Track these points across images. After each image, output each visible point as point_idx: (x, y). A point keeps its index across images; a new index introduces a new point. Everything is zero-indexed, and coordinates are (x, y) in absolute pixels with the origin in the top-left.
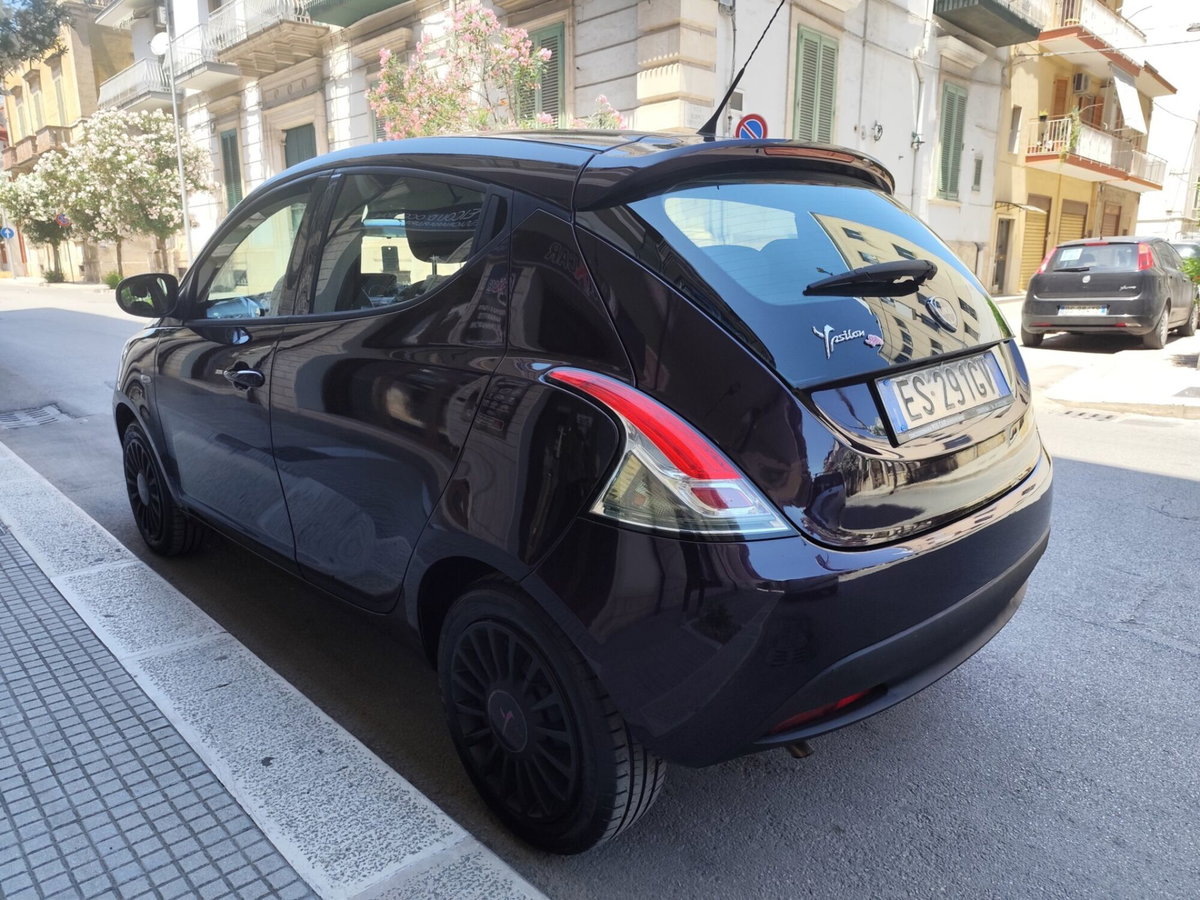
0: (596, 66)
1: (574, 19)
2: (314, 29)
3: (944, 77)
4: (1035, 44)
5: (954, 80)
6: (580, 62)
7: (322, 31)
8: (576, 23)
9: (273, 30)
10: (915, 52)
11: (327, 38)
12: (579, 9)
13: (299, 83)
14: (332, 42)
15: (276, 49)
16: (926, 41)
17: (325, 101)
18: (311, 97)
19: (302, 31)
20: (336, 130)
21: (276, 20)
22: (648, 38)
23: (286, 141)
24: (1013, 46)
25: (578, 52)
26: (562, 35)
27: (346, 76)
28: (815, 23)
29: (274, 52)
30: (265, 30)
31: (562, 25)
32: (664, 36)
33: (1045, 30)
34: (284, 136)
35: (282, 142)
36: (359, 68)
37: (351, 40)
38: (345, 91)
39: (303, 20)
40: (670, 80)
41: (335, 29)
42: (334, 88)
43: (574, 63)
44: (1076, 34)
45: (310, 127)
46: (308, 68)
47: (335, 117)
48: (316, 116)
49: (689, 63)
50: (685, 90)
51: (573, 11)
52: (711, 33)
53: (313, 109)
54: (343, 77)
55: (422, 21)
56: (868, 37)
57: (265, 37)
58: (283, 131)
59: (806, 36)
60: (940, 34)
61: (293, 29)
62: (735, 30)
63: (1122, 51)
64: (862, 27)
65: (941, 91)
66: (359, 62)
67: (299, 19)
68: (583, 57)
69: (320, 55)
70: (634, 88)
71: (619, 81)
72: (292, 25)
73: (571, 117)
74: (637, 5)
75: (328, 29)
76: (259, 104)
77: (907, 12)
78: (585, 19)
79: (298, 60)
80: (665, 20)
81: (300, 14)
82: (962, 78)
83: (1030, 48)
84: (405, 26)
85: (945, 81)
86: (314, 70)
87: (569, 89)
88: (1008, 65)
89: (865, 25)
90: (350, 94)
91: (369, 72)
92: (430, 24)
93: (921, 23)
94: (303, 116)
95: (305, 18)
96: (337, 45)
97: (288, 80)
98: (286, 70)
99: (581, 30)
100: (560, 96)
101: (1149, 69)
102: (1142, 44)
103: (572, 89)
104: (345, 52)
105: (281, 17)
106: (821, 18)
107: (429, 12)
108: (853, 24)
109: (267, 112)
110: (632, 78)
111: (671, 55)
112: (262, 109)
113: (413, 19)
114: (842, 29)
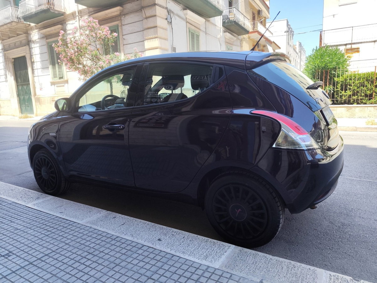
0: (130, 38)
1: (121, 24)
2: (24, 24)
3: (226, 44)
4: (247, 35)
5: (229, 44)
6: (124, 37)
7: (28, 25)
8: (122, 25)
9: (8, 25)
10: (219, 36)
11: (30, 27)
12: (123, 21)
13: (19, 42)
14: (32, 29)
15: (10, 31)
16: (221, 34)
17: (30, 49)
18: (24, 47)
19: (20, 25)
20: (34, 58)
21: (10, 21)
22: (147, 30)
23: (14, 62)
24: (242, 36)
25: (123, 34)
26: (118, 29)
27: (38, 40)
28: (193, 28)
29: (9, 32)
30: (5, 24)
31: (118, 26)
32: (152, 30)
33: (250, 31)
34: (13, 60)
35: (12, 62)
36: (43, 38)
37: (39, 28)
38: (38, 45)
39: (20, 21)
40: (155, 43)
41: (33, 25)
42: (33, 44)
43: (123, 37)
44: (257, 33)
45: (24, 58)
46: (23, 37)
47: (34, 54)
48: (26, 54)
49: (160, 38)
50: (160, 46)
51: (121, 21)
52: (166, 29)
53: (25, 51)
54: (37, 40)
55: (67, 23)
56: (207, 32)
57: (5, 27)
58: (13, 59)
59: (191, 31)
60: (225, 32)
61: (17, 24)
62: (172, 29)
63: (268, 38)
64: (205, 29)
65: (226, 47)
66: (42, 36)
67: (19, 21)
68: (125, 36)
69: (27, 33)
70: (144, 45)
71: (138, 43)
72: (16, 23)
73: (123, 54)
74: (142, 20)
75: (30, 25)
76: (2, 49)
77: (216, 25)
78: (125, 24)
79: (18, 35)
80: (152, 25)
81: (19, 19)
82: (231, 44)
83: (246, 36)
84: (60, 24)
85: (227, 45)
86: (25, 38)
87: (121, 45)
88: (241, 40)
89: (206, 28)
90: (40, 46)
91: (47, 39)
92: (69, 24)
93: (219, 29)
94: (21, 53)
95: (21, 21)
96: (34, 30)
97: (14, 41)
98: (14, 38)
99: (124, 27)
100: (118, 47)
101: (274, 42)
102: (272, 35)
103: (122, 45)
104: (37, 32)
105: (12, 20)
106: (194, 26)
107: (69, 20)
108: (203, 28)
109: (6, 52)
110: (143, 42)
111: (155, 36)
112: (4, 51)
113: (63, 22)
114: (200, 30)
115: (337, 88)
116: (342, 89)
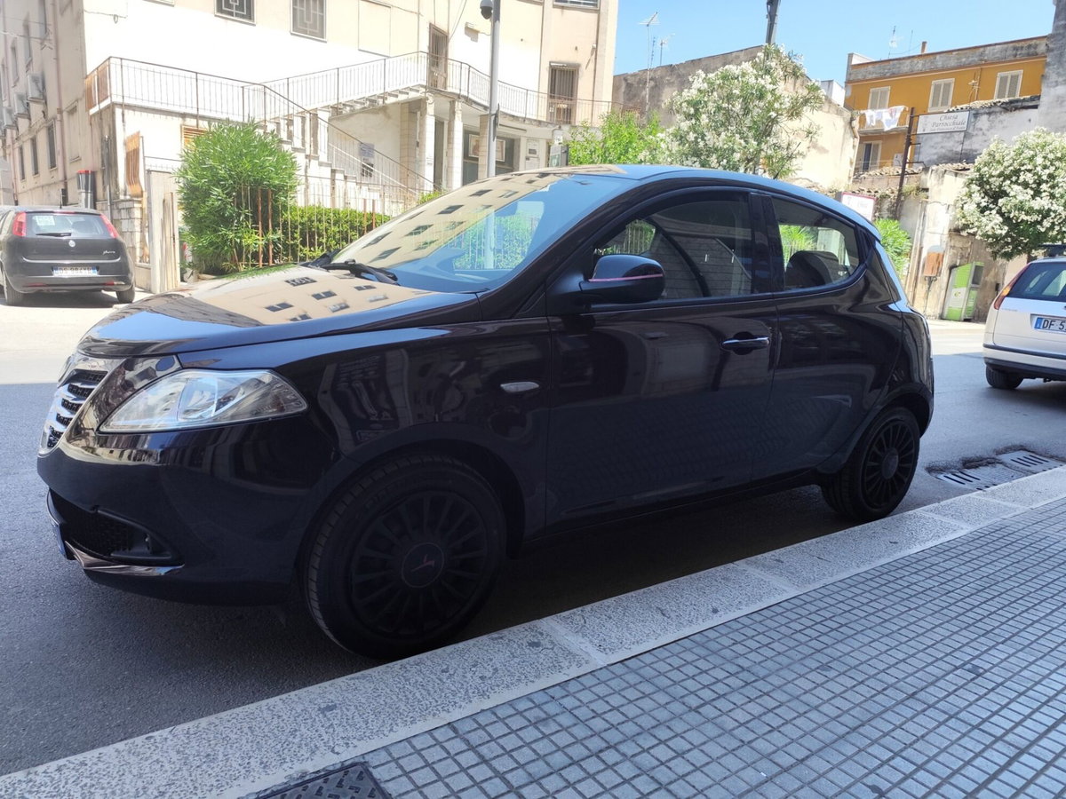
115: (293, 239)
116: (304, 243)
